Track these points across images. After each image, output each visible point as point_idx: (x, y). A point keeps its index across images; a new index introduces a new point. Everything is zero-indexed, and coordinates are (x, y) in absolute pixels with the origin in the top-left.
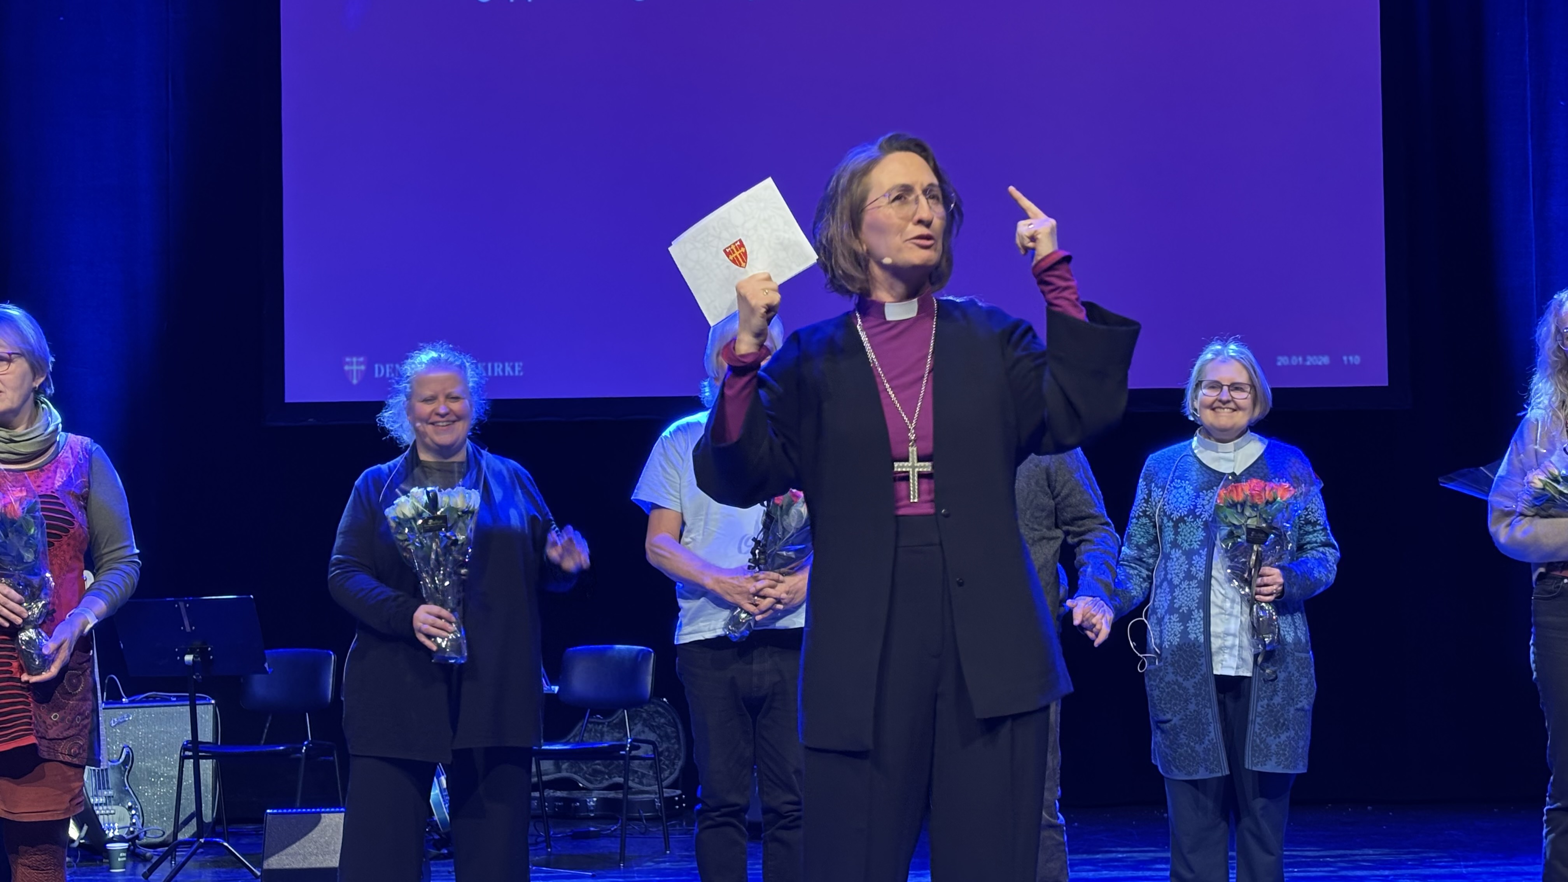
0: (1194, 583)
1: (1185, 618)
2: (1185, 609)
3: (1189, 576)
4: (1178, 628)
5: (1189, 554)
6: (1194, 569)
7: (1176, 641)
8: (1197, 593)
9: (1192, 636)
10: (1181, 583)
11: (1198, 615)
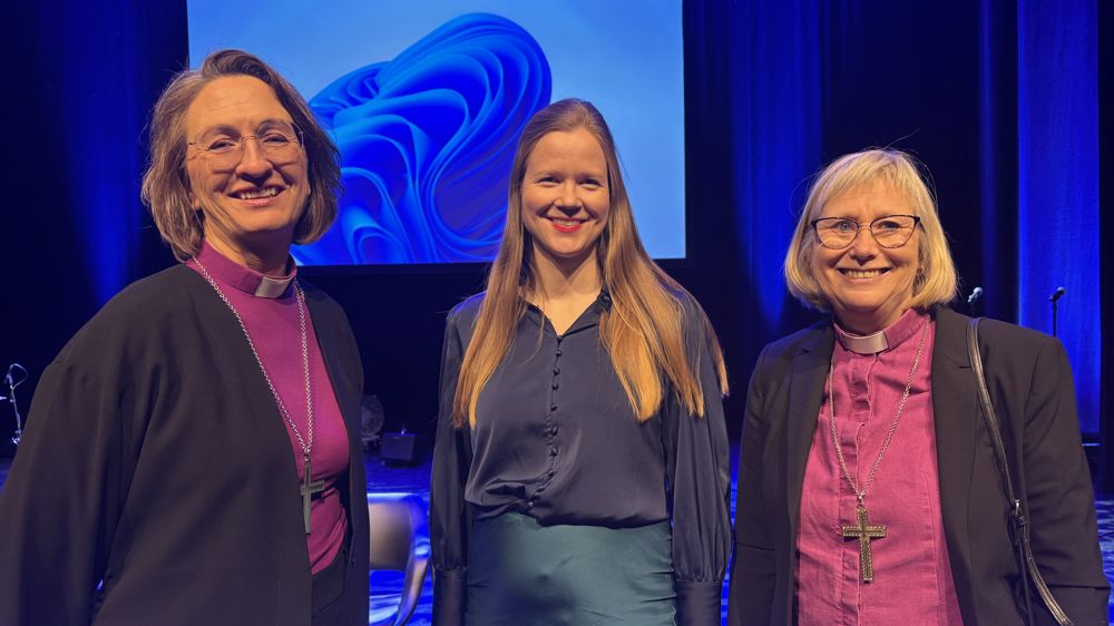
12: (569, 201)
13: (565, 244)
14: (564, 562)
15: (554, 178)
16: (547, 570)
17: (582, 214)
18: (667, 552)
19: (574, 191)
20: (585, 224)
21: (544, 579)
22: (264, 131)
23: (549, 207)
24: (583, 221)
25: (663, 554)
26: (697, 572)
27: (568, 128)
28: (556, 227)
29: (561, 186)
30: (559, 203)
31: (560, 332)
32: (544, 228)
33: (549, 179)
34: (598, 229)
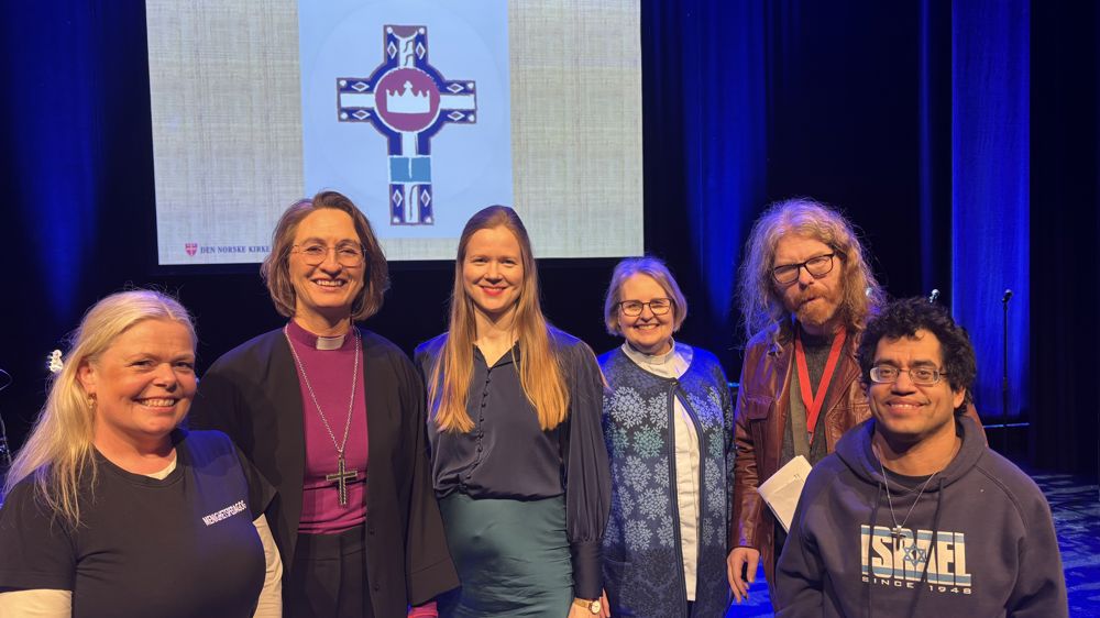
0: (659, 491)
1: (655, 525)
2: (653, 516)
3: (652, 484)
4: (647, 534)
5: (651, 463)
6: (657, 477)
7: (646, 546)
8: (664, 500)
9: (663, 542)
10: (644, 491)
11: (668, 521)
12: (493, 276)
13: (492, 303)
14: (489, 527)
15: (483, 260)
16: (479, 533)
17: (503, 284)
18: (563, 516)
19: (497, 268)
20: (506, 290)
21: (477, 539)
22: (341, 246)
23: (480, 279)
24: (504, 288)
25: (560, 518)
26: (585, 535)
27: (492, 227)
28: (486, 292)
29: (488, 265)
30: (486, 276)
31: (490, 365)
32: (477, 291)
33: (481, 261)
34: (515, 293)
